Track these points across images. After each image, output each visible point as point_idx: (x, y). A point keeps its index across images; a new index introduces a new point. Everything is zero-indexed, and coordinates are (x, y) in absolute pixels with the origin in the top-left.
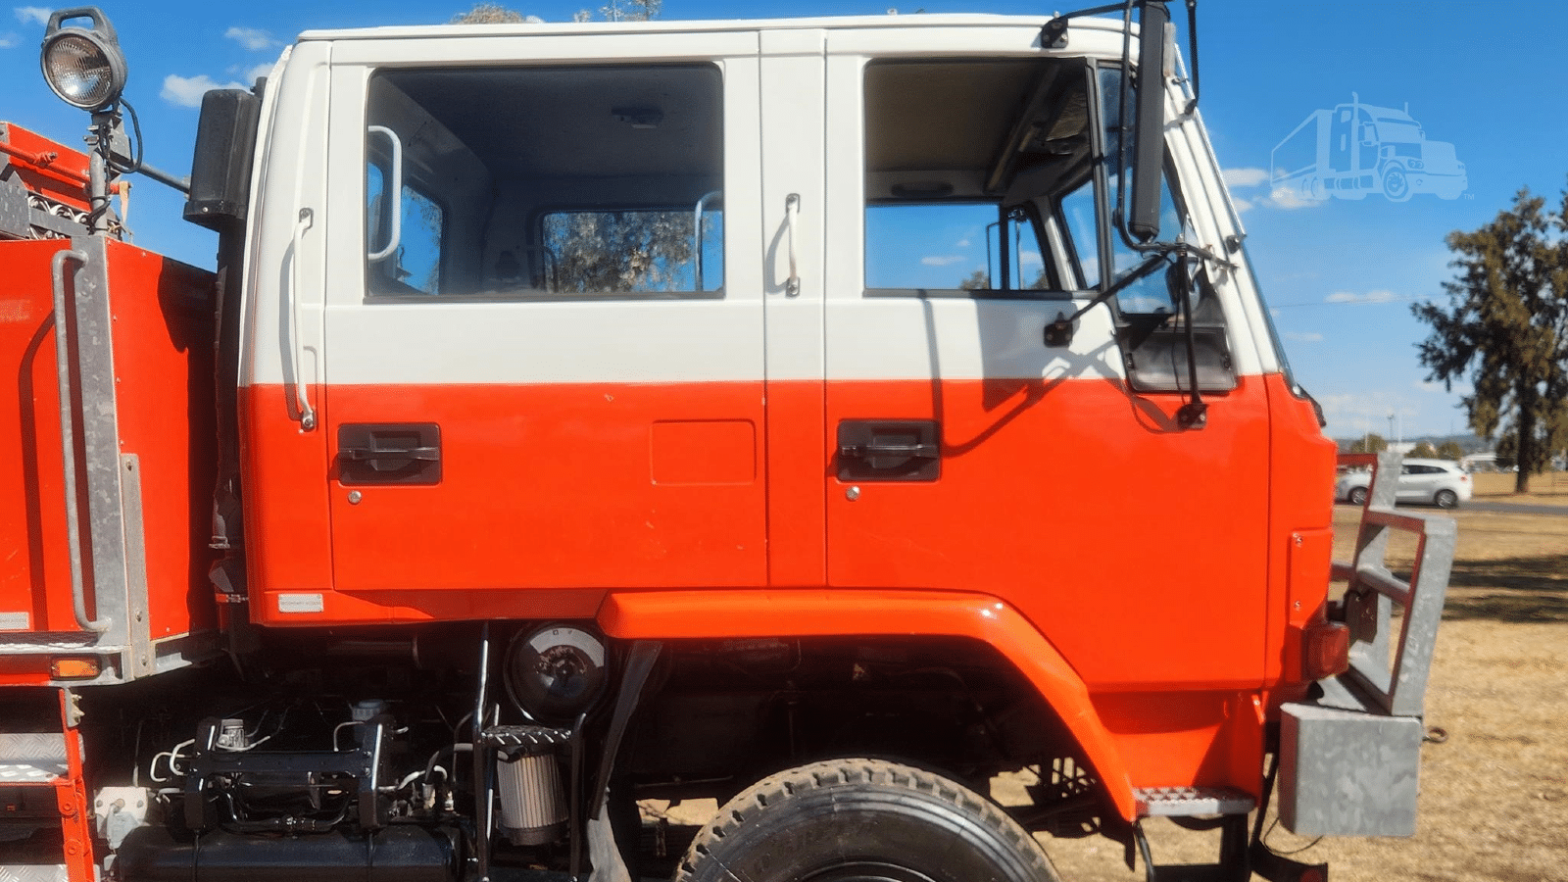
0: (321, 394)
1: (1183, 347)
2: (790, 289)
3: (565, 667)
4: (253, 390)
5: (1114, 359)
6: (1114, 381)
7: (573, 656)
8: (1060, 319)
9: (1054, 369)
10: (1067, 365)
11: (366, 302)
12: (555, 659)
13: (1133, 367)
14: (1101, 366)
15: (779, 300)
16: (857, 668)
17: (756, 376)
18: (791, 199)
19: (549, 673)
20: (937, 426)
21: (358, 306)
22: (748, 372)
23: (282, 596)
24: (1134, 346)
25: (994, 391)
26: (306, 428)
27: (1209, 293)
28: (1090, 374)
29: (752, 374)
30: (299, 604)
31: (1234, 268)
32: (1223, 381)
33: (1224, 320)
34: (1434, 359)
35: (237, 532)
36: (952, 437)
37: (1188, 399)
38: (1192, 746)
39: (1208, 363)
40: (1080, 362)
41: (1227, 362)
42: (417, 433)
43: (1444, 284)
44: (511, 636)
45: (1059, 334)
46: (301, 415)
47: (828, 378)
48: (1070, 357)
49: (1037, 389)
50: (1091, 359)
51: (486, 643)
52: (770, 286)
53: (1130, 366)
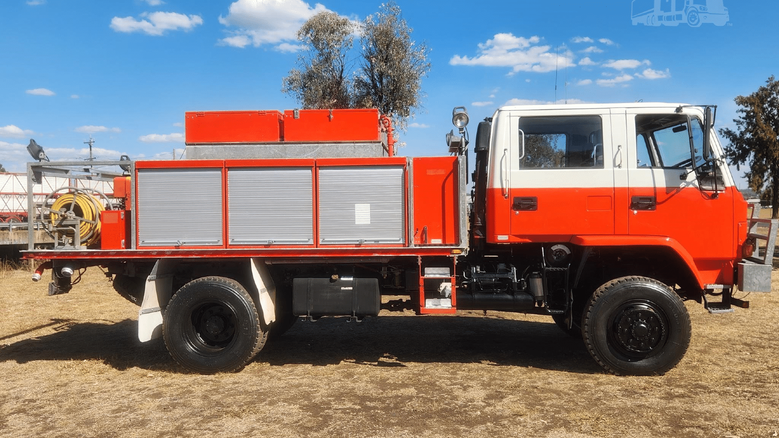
0: (510, 190)
1: (713, 180)
2: (619, 166)
3: (560, 254)
4: (493, 190)
5: (696, 183)
6: (697, 188)
7: (561, 251)
8: (684, 174)
9: (682, 185)
10: (686, 184)
11: (520, 169)
12: (557, 252)
13: (701, 184)
14: (694, 184)
15: (617, 169)
16: (619, 258)
17: (612, 186)
18: (619, 146)
19: (555, 255)
20: (655, 198)
21: (518, 170)
22: (610, 185)
23: (499, 236)
24: (701, 180)
25: (668, 190)
26: (506, 198)
27: (718, 168)
28: (691, 186)
29: (611, 185)
30: (502, 238)
31: (723, 163)
32: (722, 188)
33: (722, 174)
34: (730, 155)
35: (484, 221)
36: (658, 200)
37: (715, 192)
38: (715, 274)
39: (719, 184)
40: (689, 183)
41: (723, 183)
42: (531, 199)
43: (734, 121)
44: (548, 246)
45: (683, 177)
46: (505, 195)
47: (629, 186)
48: (686, 182)
49: (678, 189)
50: (691, 183)
51: (543, 248)
52: (614, 166)
53: (700, 184)
